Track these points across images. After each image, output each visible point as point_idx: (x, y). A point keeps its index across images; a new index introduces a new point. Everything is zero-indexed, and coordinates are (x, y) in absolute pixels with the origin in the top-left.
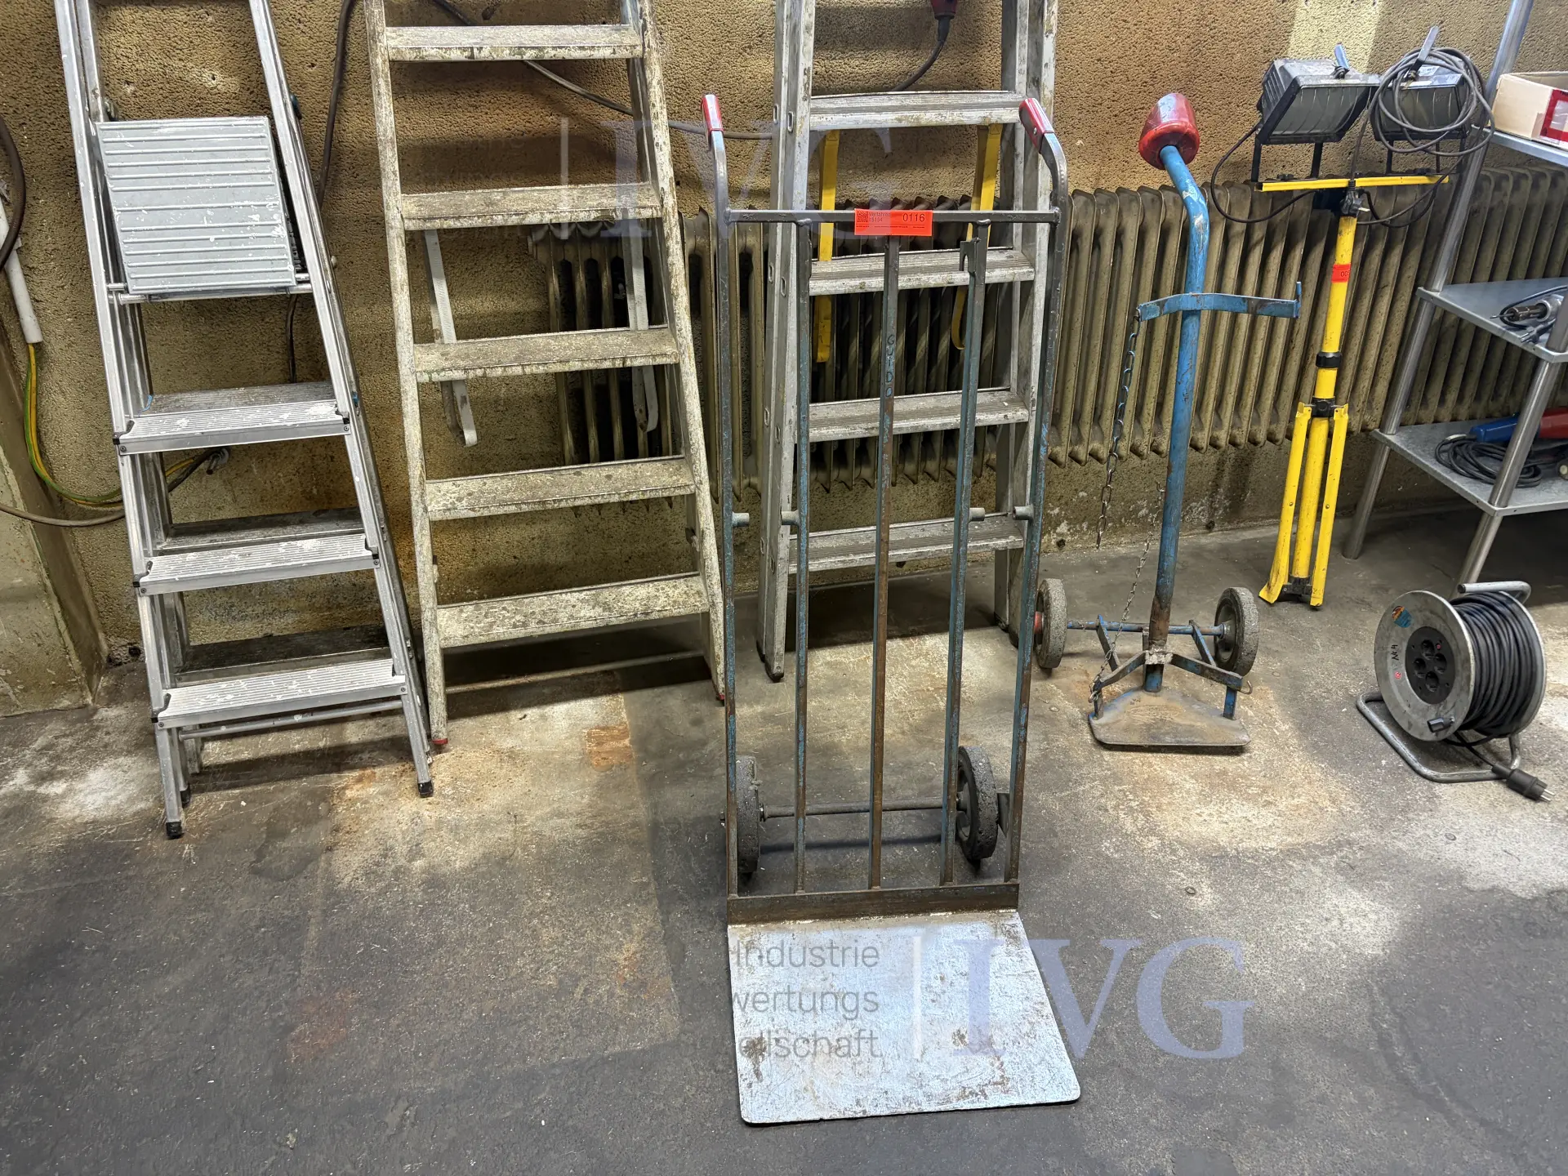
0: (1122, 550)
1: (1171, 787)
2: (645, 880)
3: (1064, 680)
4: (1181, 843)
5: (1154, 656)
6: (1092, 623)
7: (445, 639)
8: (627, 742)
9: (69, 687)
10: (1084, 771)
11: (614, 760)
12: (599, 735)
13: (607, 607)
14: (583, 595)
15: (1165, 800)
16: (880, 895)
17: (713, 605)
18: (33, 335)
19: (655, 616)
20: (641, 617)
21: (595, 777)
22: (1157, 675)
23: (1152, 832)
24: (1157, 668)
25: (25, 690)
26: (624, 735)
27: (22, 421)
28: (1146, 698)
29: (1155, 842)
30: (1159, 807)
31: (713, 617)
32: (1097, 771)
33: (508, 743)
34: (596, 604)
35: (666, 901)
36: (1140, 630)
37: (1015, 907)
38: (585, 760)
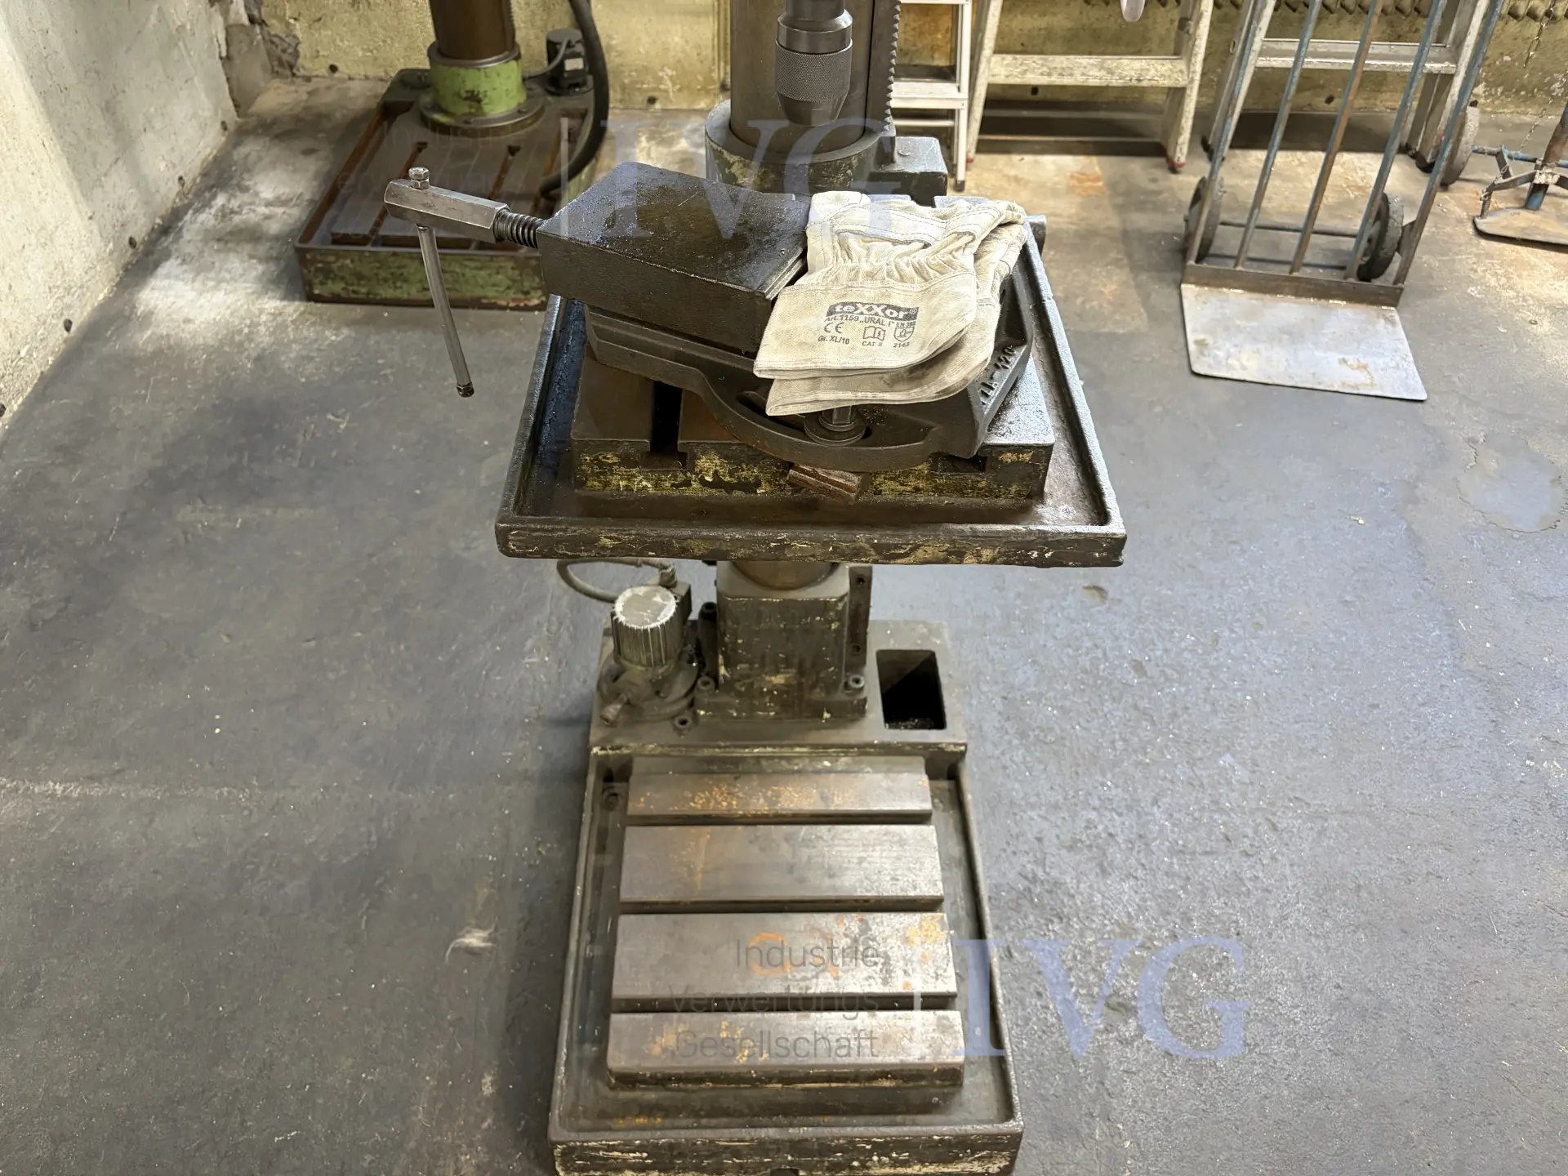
0: (1527, 119)
1: (1533, 267)
2: (1119, 256)
3: (1457, 195)
4: (1532, 297)
5: (1544, 176)
6: (1495, 150)
7: (993, 76)
8: (1100, 184)
9: (708, 92)
10: (1463, 248)
11: (1092, 192)
12: (1081, 177)
13: (1110, 72)
14: (1092, 61)
15: (1525, 273)
16: (1298, 279)
17: (1192, 81)
19: (1145, 84)
20: (1134, 83)
21: (1078, 200)
22: (1541, 194)
23: (1511, 288)
24: (1541, 188)
25: (680, 90)
26: (1098, 179)
28: (1525, 213)
29: (1512, 293)
30: (1520, 276)
31: (1188, 92)
32: (1474, 249)
33: (1012, 172)
34: (1102, 68)
35: (1135, 269)
36: (1534, 161)
37: (1395, 306)
38: (1070, 190)
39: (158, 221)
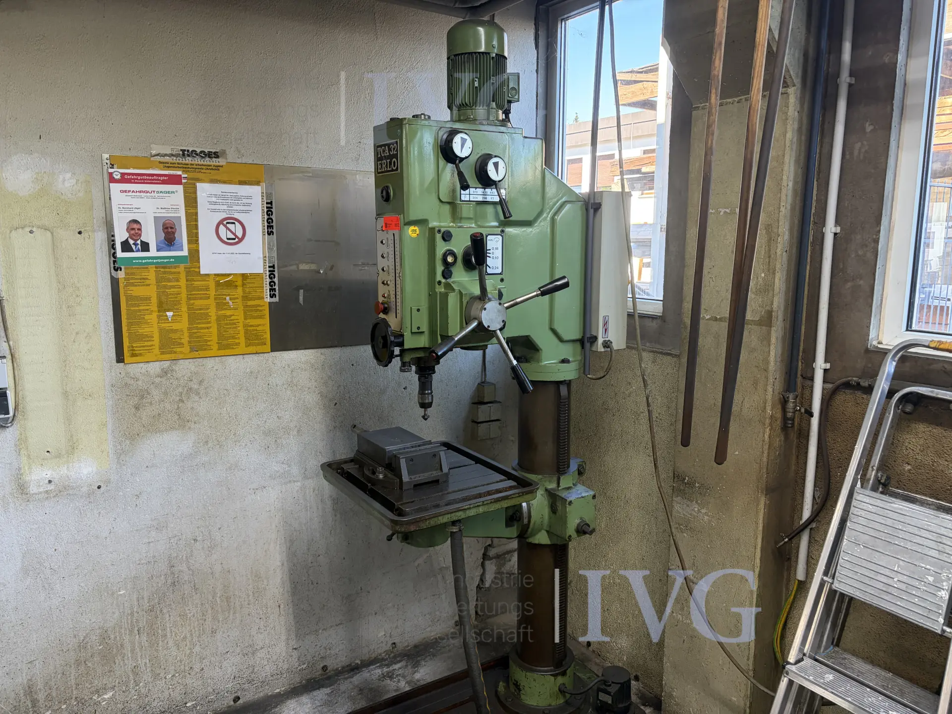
18: (800, 575)
27: (777, 616)
39: (358, 662)
